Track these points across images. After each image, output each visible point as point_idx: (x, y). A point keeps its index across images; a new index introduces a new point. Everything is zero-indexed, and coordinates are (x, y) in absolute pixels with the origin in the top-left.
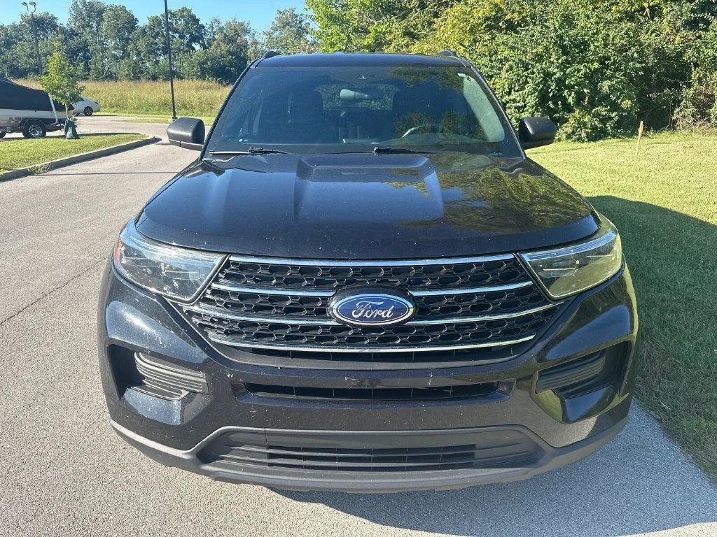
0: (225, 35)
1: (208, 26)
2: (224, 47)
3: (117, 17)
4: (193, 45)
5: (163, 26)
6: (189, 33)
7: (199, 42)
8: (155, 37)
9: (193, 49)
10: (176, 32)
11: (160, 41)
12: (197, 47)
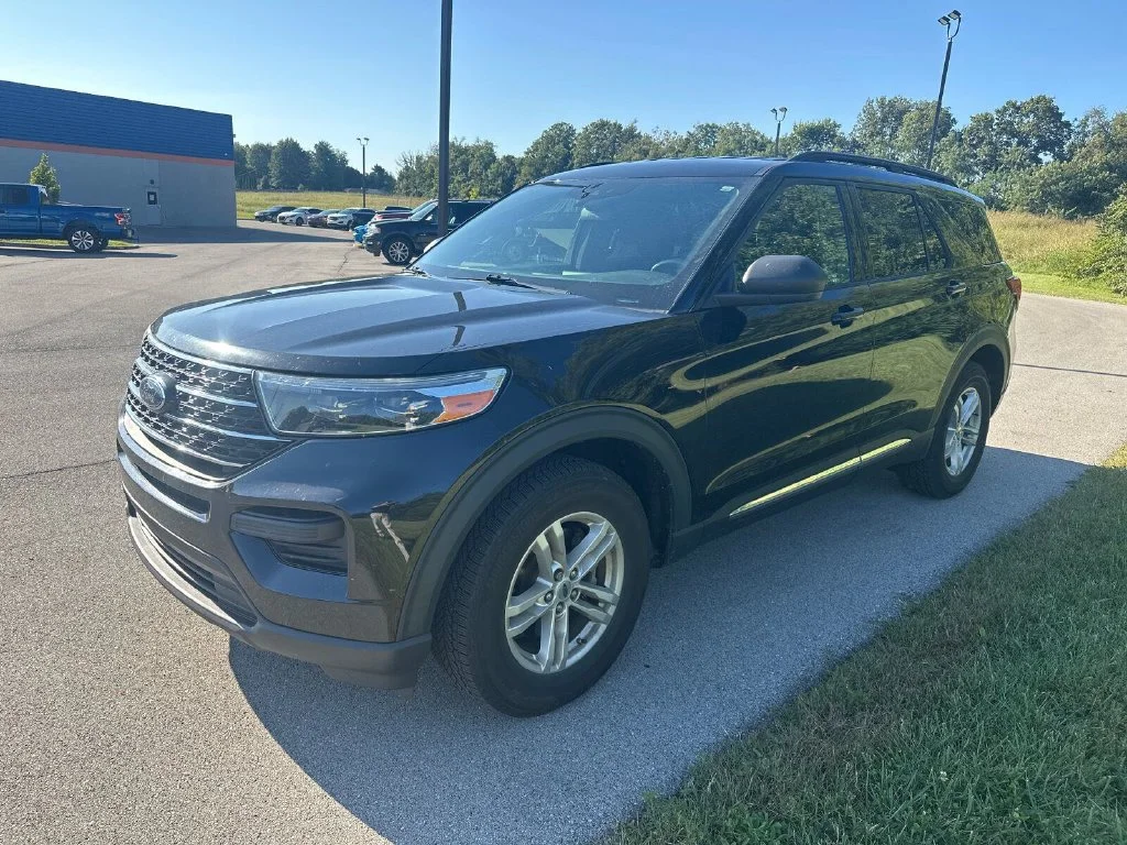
0: (1108, 136)
1: (1076, 123)
2: (1098, 157)
3: (922, 118)
4: (1041, 156)
5: (995, 127)
6: (1038, 136)
7: (1052, 150)
8: (975, 147)
9: (1039, 161)
10: (1014, 136)
11: (982, 152)
12: (1046, 158)
